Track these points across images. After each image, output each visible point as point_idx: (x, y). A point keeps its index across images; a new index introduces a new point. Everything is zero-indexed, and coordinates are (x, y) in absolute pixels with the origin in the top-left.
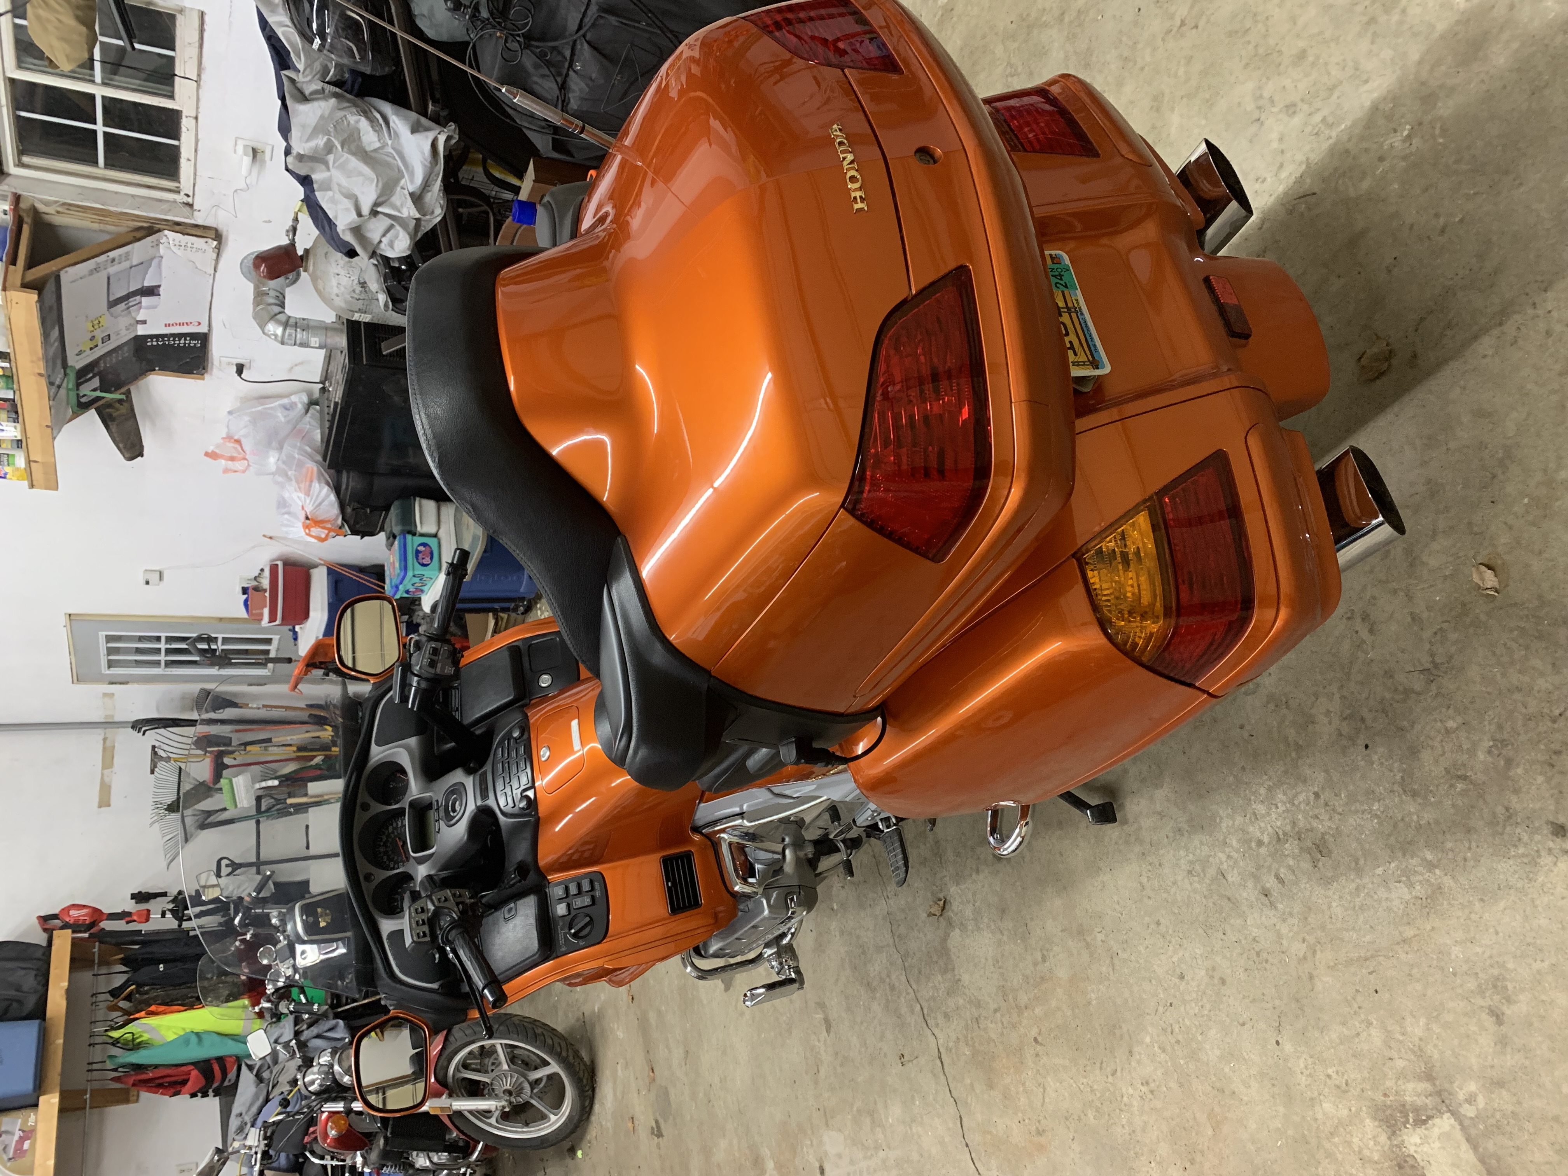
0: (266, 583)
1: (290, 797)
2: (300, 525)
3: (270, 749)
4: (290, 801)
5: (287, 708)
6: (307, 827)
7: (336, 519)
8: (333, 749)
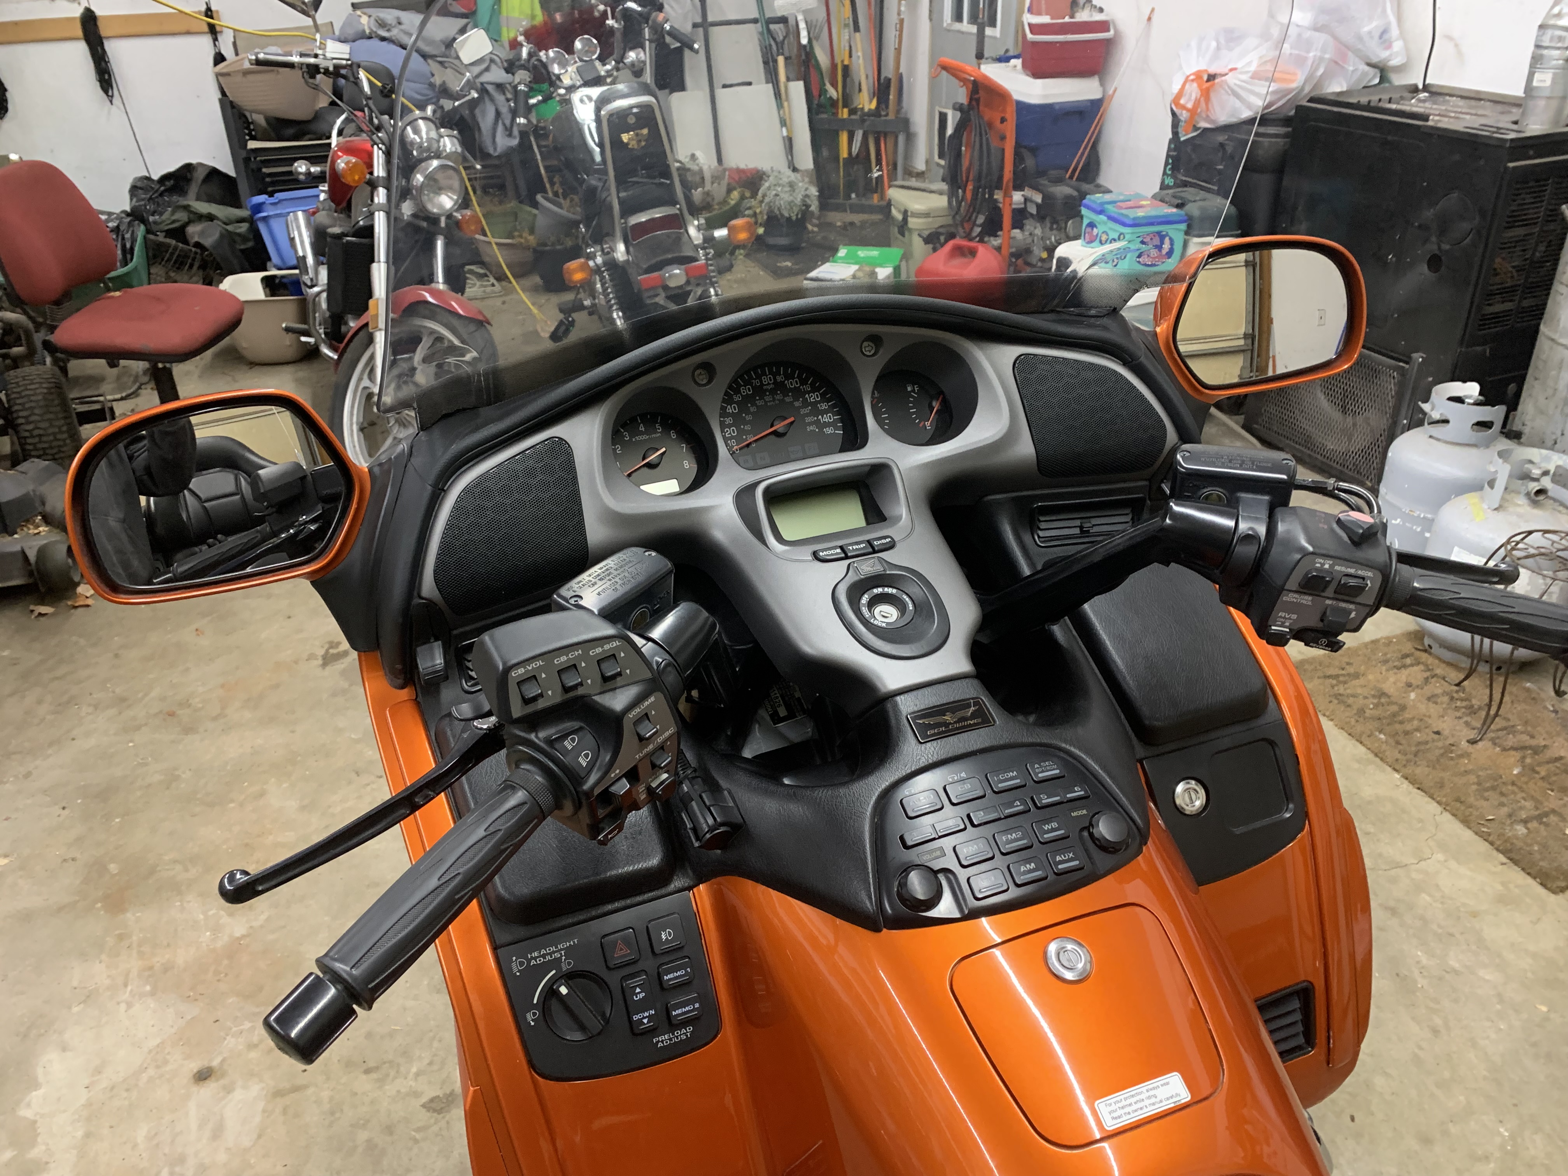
0: (1083, 16)
1: (786, 59)
2: (1202, 67)
3: (846, 31)
4: (781, 60)
5: (898, 51)
6: (750, 84)
7: (1208, 119)
8: (846, 110)
